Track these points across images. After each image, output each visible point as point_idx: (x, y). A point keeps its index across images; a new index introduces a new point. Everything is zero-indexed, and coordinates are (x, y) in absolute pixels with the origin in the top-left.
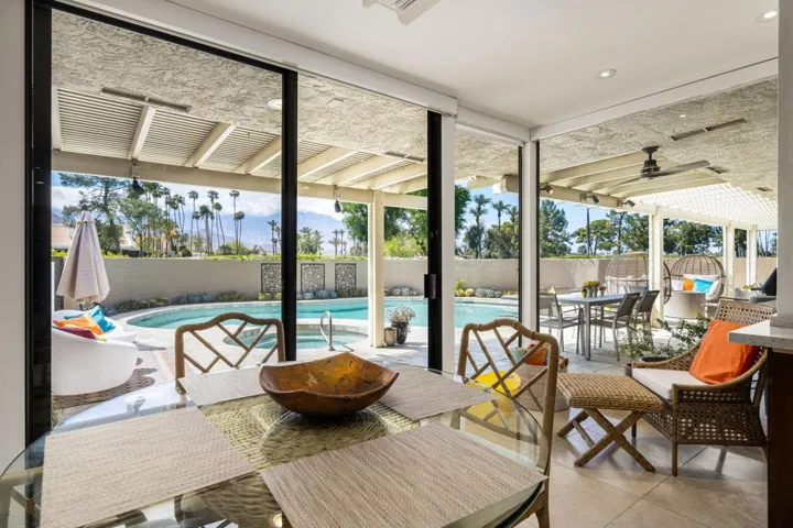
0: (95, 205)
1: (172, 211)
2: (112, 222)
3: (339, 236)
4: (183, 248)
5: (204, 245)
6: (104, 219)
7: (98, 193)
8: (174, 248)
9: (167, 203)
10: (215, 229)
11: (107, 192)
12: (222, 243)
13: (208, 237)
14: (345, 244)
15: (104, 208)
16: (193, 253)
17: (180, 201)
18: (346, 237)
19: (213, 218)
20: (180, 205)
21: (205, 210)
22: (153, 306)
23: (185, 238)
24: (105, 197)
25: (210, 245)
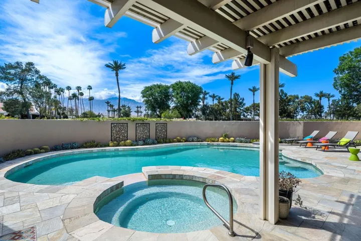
0: (16, 91)
1: (58, 96)
2: (24, 100)
3: (139, 109)
4: (63, 113)
5: (74, 112)
6: (20, 98)
7: (17, 85)
8: (59, 114)
9: (55, 91)
10: (79, 105)
11: (22, 84)
12: (83, 112)
13: (76, 109)
14: (142, 112)
15: (21, 93)
16: (69, 117)
17: (62, 91)
18: (143, 109)
19: (78, 99)
20: (62, 93)
21: (74, 96)
22: (36, 153)
23: (64, 109)
24: (21, 87)
25: (77, 112)
